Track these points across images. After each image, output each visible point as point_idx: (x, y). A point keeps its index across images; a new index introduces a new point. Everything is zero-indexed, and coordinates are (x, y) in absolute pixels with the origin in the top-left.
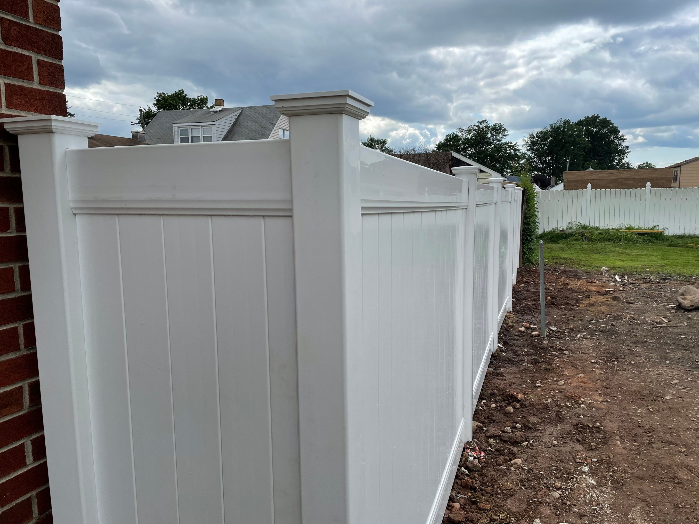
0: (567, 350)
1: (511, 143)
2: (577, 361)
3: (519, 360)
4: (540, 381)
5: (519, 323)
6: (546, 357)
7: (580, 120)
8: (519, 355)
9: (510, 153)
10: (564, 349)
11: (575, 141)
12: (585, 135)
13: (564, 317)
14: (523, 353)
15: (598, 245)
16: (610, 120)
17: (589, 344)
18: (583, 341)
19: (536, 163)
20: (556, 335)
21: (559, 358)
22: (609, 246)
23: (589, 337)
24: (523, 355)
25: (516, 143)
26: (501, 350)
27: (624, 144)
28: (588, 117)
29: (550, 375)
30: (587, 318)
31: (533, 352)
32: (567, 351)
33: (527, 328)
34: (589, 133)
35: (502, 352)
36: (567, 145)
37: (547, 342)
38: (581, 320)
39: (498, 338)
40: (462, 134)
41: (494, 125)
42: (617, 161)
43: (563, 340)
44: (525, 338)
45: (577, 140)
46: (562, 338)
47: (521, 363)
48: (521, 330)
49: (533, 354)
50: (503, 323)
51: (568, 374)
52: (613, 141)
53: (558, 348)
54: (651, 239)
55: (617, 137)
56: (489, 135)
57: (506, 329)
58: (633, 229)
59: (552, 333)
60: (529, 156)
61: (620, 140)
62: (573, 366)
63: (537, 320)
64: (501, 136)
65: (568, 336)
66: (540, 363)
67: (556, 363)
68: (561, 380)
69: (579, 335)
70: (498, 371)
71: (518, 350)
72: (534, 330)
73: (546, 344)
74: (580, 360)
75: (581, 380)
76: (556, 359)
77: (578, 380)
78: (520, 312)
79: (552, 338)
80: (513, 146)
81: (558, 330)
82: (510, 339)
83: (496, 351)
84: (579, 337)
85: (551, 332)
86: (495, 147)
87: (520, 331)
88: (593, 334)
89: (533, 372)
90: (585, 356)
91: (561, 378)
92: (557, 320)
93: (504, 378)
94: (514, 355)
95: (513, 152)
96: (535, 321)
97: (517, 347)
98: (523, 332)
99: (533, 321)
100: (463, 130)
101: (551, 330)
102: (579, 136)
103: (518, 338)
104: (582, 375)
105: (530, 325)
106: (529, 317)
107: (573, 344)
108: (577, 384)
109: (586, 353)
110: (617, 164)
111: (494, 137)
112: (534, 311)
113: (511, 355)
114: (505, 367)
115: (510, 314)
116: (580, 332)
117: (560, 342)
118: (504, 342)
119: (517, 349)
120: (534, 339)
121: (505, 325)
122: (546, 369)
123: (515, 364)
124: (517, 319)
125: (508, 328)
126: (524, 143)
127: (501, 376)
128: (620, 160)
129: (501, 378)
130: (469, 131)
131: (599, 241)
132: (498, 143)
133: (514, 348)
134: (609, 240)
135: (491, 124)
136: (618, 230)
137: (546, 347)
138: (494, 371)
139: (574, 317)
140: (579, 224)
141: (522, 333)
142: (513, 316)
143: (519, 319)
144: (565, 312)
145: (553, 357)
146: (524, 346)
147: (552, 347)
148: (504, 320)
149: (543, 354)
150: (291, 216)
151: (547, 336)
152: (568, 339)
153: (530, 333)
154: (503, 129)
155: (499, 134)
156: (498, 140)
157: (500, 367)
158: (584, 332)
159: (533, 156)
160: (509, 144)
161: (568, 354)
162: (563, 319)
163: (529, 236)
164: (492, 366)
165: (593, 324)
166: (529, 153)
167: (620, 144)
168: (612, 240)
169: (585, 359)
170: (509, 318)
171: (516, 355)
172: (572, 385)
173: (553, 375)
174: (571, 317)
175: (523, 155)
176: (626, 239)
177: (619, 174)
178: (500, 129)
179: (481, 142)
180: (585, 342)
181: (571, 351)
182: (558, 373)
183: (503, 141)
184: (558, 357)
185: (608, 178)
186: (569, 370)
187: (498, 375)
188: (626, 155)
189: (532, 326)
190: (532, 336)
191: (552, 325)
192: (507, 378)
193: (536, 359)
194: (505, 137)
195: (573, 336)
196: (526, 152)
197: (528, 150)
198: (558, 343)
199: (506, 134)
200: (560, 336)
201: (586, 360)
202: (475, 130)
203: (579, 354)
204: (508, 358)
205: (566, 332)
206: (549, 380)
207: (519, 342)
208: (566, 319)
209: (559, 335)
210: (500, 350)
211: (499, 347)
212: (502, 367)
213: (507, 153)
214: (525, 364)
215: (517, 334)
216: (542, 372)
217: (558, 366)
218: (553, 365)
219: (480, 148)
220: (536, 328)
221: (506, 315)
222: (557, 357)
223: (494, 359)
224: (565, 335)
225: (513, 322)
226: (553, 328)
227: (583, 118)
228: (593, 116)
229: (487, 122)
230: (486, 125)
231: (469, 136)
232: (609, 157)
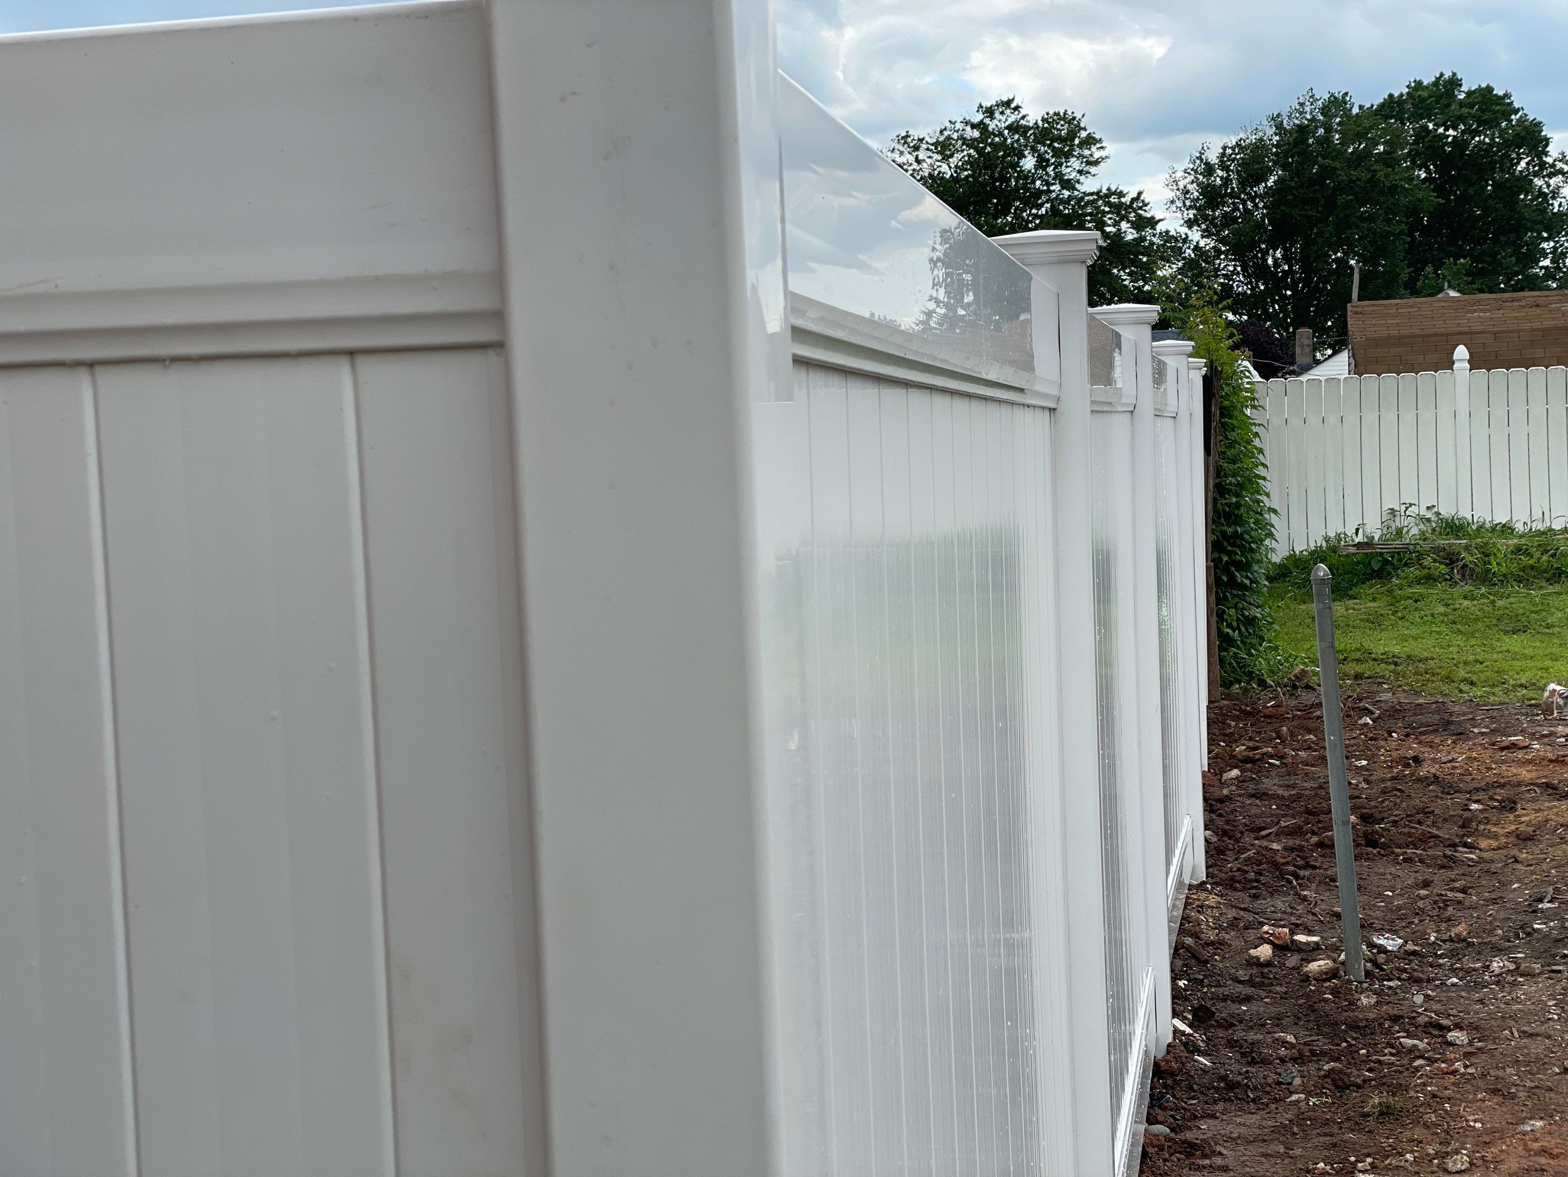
0: (1459, 1027)
1: (1121, 195)
2: (1508, 1070)
3: (1270, 1080)
4: (1369, 1160)
5: (1246, 928)
6: (1380, 1062)
7: (1391, 96)
8: (1265, 1062)
9: (1118, 237)
10: (1444, 1022)
11: (1373, 181)
12: (1413, 155)
13: (1423, 892)
14: (1283, 1052)
15: (1517, 599)
16: (1507, 95)
17: (1544, 998)
18: (1514, 984)
19: (1225, 276)
20: (1405, 971)
21: (1431, 1061)
22: (1560, 601)
23: (1537, 967)
24: (1283, 1061)
25: (1140, 194)
26: (1190, 1047)
28: (1419, 83)
29: (1408, 1134)
30: (1519, 893)
31: (1322, 1044)
32: (1461, 1029)
33: (1281, 948)
34: (1429, 149)
35: (1192, 1052)
36: (1346, 198)
37: (1373, 1000)
38: (1494, 901)
39: (1174, 997)
40: (918, 161)
41: (1043, 120)
42: (1546, 262)
43: (1437, 986)
44: (1278, 988)
45: (1380, 175)
46: (1429, 981)
47: (1277, 1093)
48: (1258, 958)
49: (1323, 1053)
50: (1182, 931)
51: (1478, 1125)
52: (1524, 182)
53: (1422, 1020)
55: (1543, 165)
56: (1029, 163)
57: (1194, 956)
59: (1388, 961)
60: (1197, 248)
61: (1551, 175)
62: (1495, 1092)
63: (1314, 914)
64: (1075, 163)
65: (1454, 971)
66: (1359, 1087)
67: (1424, 1085)
68: (1457, 1152)
69: (1496, 965)
70: (1189, 1135)
71: (1259, 1041)
72: (1312, 952)
73: (1370, 1008)
74: (1517, 1062)
75: (1536, 1145)
76: (1422, 1066)
77: (1525, 1145)
78: (1239, 882)
79: (1391, 984)
80: (1129, 207)
81: (1410, 947)
82: (1215, 998)
83: (1168, 1052)
84: (1497, 971)
85: (1381, 958)
87: (1255, 963)
88: (1554, 956)
89: (1335, 1130)
90: (1537, 1047)
91: (1454, 1145)
92: (1399, 908)
93: (1219, 1161)
94: (1244, 1061)
95: (1129, 233)
96: (1311, 917)
97: (1251, 1028)
98: (1269, 964)
99: (1300, 917)
100: (921, 140)
101: (1382, 950)
102: (1388, 160)
103: (1250, 991)
104: (1539, 1124)
105: (1292, 933)
106: (1280, 903)
107: (1481, 1001)
108: (1525, 1163)
109: (1537, 1035)
110: (1550, 274)
111: (1050, 170)
112: (1297, 877)
113: (1234, 1067)
114: (1213, 1117)
115: (1203, 895)
116: (1498, 950)
117: (1427, 997)
118: (1195, 1011)
119: (1253, 1036)
120: (1317, 990)
121: (1189, 941)
122: (1385, 1112)
123: (1254, 1100)
124: (1232, 913)
125: (1205, 953)
126: (1171, 195)
127: (1205, 1156)
129: (1207, 1162)
130: (944, 148)
131: (1519, 580)
132: (1066, 193)
133: (1239, 1034)
134: (1557, 575)
135: (1033, 114)
137: (1374, 1020)
138: (1172, 1135)
139: (1463, 891)
140: (1429, 515)
141: (1266, 970)
142: (1213, 900)
143: (1242, 913)
144: (1425, 873)
145: (1405, 1061)
146: (1278, 1021)
147: (1395, 1019)
148: (1183, 918)
149: (1363, 1052)
151: (1368, 974)
152: (1455, 980)
153: (1297, 968)
154: (1084, 134)
155: (1068, 155)
156: (1068, 184)
157: (1195, 1117)
158: (1514, 949)
159: (1214, 249)
160: (1113, 199)
161: (1466, 1041)
162: (1420, 904)
163: (1242, 567)
164: (1161, 1116)
165: (1547, 916)
166: (1195, 235)
167: (1554, 195)
169: (1538, 1059)
170: (1201, 908)
171: (1252, 1063)
172: (1503, 1167)
173: (1418, 1133)
174: (1451, 890)
175: (1172, 245)
177: (1565, 307)
178: (1072, 135)
179: (998, 193)
180: (1525, 989)
181: (1477, 1029)
182: (1436, 1125)
183: (1088, 185)
184: (1428, 1059)
185: (1527, 326)
186: (1480, 1109)
187: (1190, 1149)
189: (1302, 938)
190: (1306, 979)
191: (1381, 931)
192: (1230, 1162)
193: (1341, 1072)
194: (1093, 170)
195: (1474, 970)
196: (1184, 230)
197: (1190, 224)
198: (1419, 999)
199: (1097, 155)
200: (1422, 972)
201: (1541, 1063)
202: (969, 143)
203: (1510, 1040)
204: (1224, 1078)
205: (1441, 956)
206: (1408, 1156)
207: (1255, 1007)
208: (1435, 902)
209: (1414, 970)
210: (1186, 1045)
211: (1176, 1031)
212: (1202, 1117)
214: (1294, 1097)
215: (1242, 974)
216: (1371, 1123)
217: (1434, 1096)
218: (1412, 1093)
220: (1317, 947)
221: (1187, 898)
222: (1422, 1057)
223: (1165, 1086)
224: (1440, 966)
225: (1220, 928)
226: (1391, 943)
227: (1400, 89)
228: (1438, 79)
229: (1017, 108)
230: (1012, 119)
231: (944, 167)
232: (1514, 244)
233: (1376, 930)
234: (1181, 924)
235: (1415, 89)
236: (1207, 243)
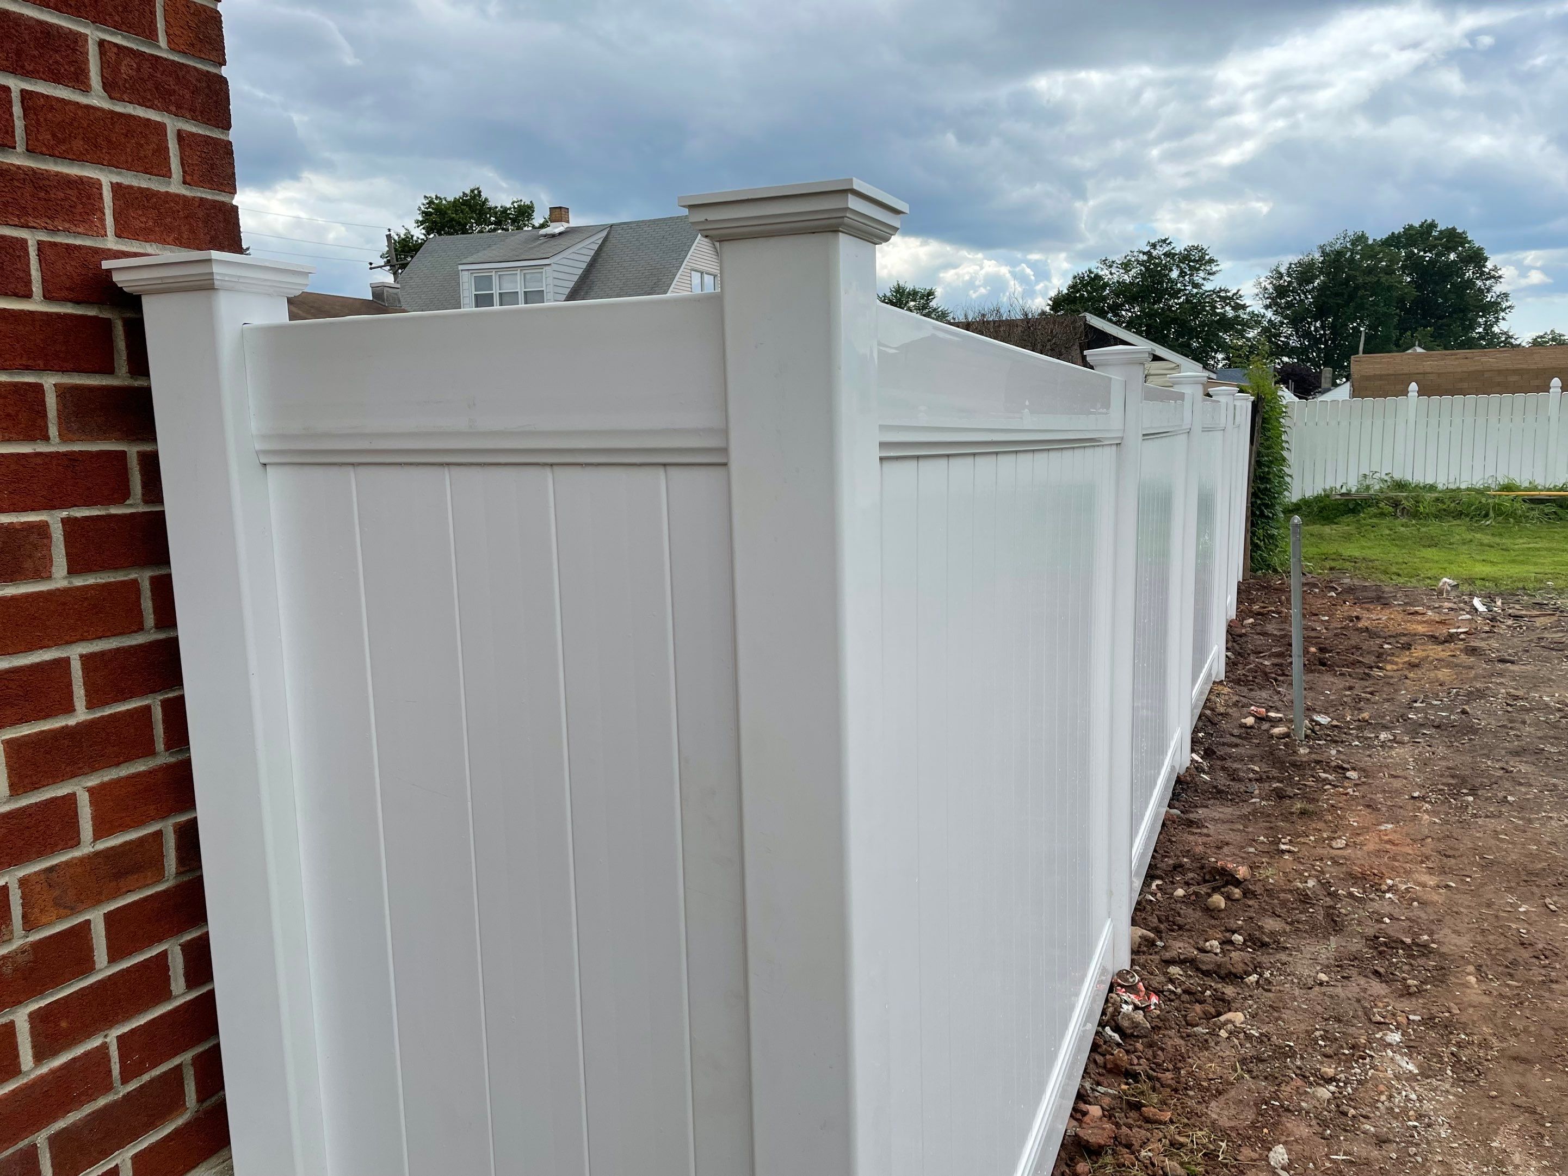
0: (1354, 769)
1: (1227, 291)
2: (1378, 795)
3: (1241, 790)
4: (1289, 838)
5: (1243, 707)
6: (1305, 785)
7: (1393, 233)
8: (1240, 780)
9: (1223, 315)
10: (1345, 766)
11: (1378, 282)
12: (1404, 268)
13: (1348, 693)
14: (1251, 775)
15: (1433, 528)
16: (1464, 233)
17: (1407, 757)
18: (1391, 748)
19: (1286, 337)
20: (1329, 735)
21: (1335, 786)
22: (1459, 530)
23: (1406, 739)
24: (1250, 780)
25: (1239, 291)
26: (1199, 769)
27: (1498, 289)
28: (1411, 227)
29: (1314, 825)
30: (1404, 696)
31: (1275, 773)
32: (1355, 770)
33: (1260, 719)
34: (1413, 264)
35: (1200, 772)
36: (1360, 293)
37: (1307, 750)
38: (1388, 700)
39: (1193, 742)
40: (1111, 274)
41: (1185, 249)
42: (1481, 330)
43: (1346, 745)
44: (1255, 741)
45: (1383, 280)
46: (1342, 742)
47: (1245, 797)
48: (1246, 724)
49: (1274, 778)
50: (1205, 707)
51: (1355, 824)
52: (1470, 283)
53: (1333, 764)
54: (1560, 511)
55: (1482, 273)
56: (1175, 274)
57: (1210, 721)
58: (1518, 489)
59: (1320, 730)
60: (1270, 320)
61: (1487, 279)
62: (1368, 806)
63: (1283, 701)
64: (1202, 274)
65: (1358, 737)
66: (1290, 797)
67: (1328, 799)
68: (1340, 837)
69: (1383, 736)
70: (1192, 816)
71: (1238, 769)
72: (1275, 722)
73: (1305, 755)
74: (1384, 791)
75: (1386, 838)
76: (1328, 789)
77: (1380, 837)
78: (1243, 681)
79: (1320, 742)
80: (1231, 298)
81: (1335, 723)
82: (1219, 744)
83: (1186, 771)
84: (1382, 740)
85: (1317, 728)
86: (1187, 301)
87: (1244, 726)
88: (1418, 734)
89: (1273, 819)
90: (1397, 784)
91: (1339, 833)
92: (1332, 701)
93: (1205, 831)
94: (1229, 779)
95: (1230, 313)
96: (1280, 703)
97: (1236, 761)
98: (1251, 727)
99: (1274, 702)
100: (1113, 262)
101: (1318, 723)
102: (1389, 271)
103: (1238, 741)
104: (1390, 826)
105: (1267, 711)
106: (1264, 694)
107: (1370, 756)
108: (1378, 847)
109: (1399, 777)
110: (1482, 337)
111: (1187, 278)
112: (1276, 680)
113: (1222, 780)
114: (1207, 807)
115: (1220, 687)
116: (1385, 728)
117: (1338, 751)
118: (1206, 751)
119: (1236, 766)
120: (1276, 743)
121: (1208, 712)
122: (1303, 813)
123: (1231, 800)
124: (1235, 698)
125: (1216, 720)
126: (1256, 291)
127: (1198, 827)
128: (1488, 327)
129: (1199, 831)
130: (1126, 266)
131: (1436, 517)
132: (1195, 291)
133: (1228, 764)
134: (1459, 515)
135: (1179, 247)
136: (1480, 492)
137: (1306, 762)
138: (1182, 815)
139: (1372, 693)
140: (1386, 478)
141: (1249, 731)
142: (1226, 690)
143: (1241, 698)
144: (1350, 682)
145: (1320, 785)
146: (1252, 759)
147: (1318, 762)
148: (1207, 700)
149: (1297, 779)
150: (725, 464)
151: (1307, 736)
152: (1357, 743)
153: (1267, 731)
154: (1207, 257)
155: (1198, 269)
156: (1196, 286)
157: (1197, 806)
158: (1395, 728)
159: (1280, 322)
160: (1222, 294)
161: (1357, 777)
162: (1345, 699)
163: (1267, 506)
164: (1176, 804)
165: (1417, 710)
166: (1269, 314)
167: (1489, 290)
168: (1467, 515)
169: (1397, 790)
170: (1218, 695)
171: (1234, 780)
172: (1365, 848)
173: (1320, 825)
174: (1364, 692)
175: (1255, 320)
176: (1499, 511)
177: (1484, 359)
178: (1202, 258)
179: (1155, 290)
180: (1398, 751)
181: (1364, 771)
182: (1331, 822)
183: (1208, 286)
184: (1333, 785)
185: (1459, 370)
186: (1358, 815)
187: (1190, 823)
188: (1502, 314)
189: (1272, 714)
190: (1272, 737)
191: (1319, 713)
192: (1211, 832)
193: (1282, 789)
194: (1211, 277)
195: (1370, 738)
196: (1263, 311)
197: (1267, 307)
198: (1334, 752)
199: (1214, 269)
200: (1339, 737)
201: (1398, 792)
202: (1141, 263)
203: (1383, 778)
204: (1215, 787)
205: (1352, 729)
206: (1312, 838)
207: (1240, 750)
208: (1354, 699)
209: (1335, 736)
210: (1197, 768)
211: (1193, 761)
212: (1200, 807)
213: (1218, 314)
214: (1254, 800)
215: (1236, 732)
216: (1295, 818)
217: (1333, 806)
218: (1320, 804)
219: (1154, 304)
220: (1281, 720)
221: (1211, 689)
222: (1330, 784)
223: (1182, 789)
224: (1350, 734)
225: (1228, 706)
226: (1323, 719)
227: (1399, 230)
228: (1423, 223)
229: (1170, 243)
230: (1167, 249)
231: (1126, 277)
232: (1461, 319)
233: (1317, 712)
234: (1205, 703)
235: (1408, 229)
236: (1277, 319)
